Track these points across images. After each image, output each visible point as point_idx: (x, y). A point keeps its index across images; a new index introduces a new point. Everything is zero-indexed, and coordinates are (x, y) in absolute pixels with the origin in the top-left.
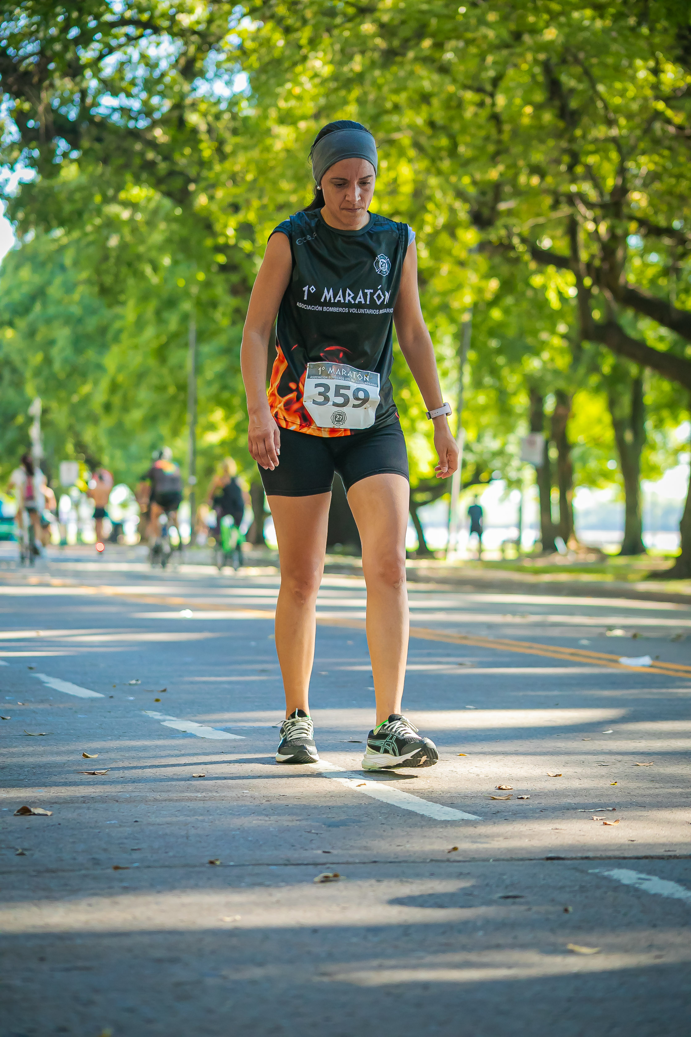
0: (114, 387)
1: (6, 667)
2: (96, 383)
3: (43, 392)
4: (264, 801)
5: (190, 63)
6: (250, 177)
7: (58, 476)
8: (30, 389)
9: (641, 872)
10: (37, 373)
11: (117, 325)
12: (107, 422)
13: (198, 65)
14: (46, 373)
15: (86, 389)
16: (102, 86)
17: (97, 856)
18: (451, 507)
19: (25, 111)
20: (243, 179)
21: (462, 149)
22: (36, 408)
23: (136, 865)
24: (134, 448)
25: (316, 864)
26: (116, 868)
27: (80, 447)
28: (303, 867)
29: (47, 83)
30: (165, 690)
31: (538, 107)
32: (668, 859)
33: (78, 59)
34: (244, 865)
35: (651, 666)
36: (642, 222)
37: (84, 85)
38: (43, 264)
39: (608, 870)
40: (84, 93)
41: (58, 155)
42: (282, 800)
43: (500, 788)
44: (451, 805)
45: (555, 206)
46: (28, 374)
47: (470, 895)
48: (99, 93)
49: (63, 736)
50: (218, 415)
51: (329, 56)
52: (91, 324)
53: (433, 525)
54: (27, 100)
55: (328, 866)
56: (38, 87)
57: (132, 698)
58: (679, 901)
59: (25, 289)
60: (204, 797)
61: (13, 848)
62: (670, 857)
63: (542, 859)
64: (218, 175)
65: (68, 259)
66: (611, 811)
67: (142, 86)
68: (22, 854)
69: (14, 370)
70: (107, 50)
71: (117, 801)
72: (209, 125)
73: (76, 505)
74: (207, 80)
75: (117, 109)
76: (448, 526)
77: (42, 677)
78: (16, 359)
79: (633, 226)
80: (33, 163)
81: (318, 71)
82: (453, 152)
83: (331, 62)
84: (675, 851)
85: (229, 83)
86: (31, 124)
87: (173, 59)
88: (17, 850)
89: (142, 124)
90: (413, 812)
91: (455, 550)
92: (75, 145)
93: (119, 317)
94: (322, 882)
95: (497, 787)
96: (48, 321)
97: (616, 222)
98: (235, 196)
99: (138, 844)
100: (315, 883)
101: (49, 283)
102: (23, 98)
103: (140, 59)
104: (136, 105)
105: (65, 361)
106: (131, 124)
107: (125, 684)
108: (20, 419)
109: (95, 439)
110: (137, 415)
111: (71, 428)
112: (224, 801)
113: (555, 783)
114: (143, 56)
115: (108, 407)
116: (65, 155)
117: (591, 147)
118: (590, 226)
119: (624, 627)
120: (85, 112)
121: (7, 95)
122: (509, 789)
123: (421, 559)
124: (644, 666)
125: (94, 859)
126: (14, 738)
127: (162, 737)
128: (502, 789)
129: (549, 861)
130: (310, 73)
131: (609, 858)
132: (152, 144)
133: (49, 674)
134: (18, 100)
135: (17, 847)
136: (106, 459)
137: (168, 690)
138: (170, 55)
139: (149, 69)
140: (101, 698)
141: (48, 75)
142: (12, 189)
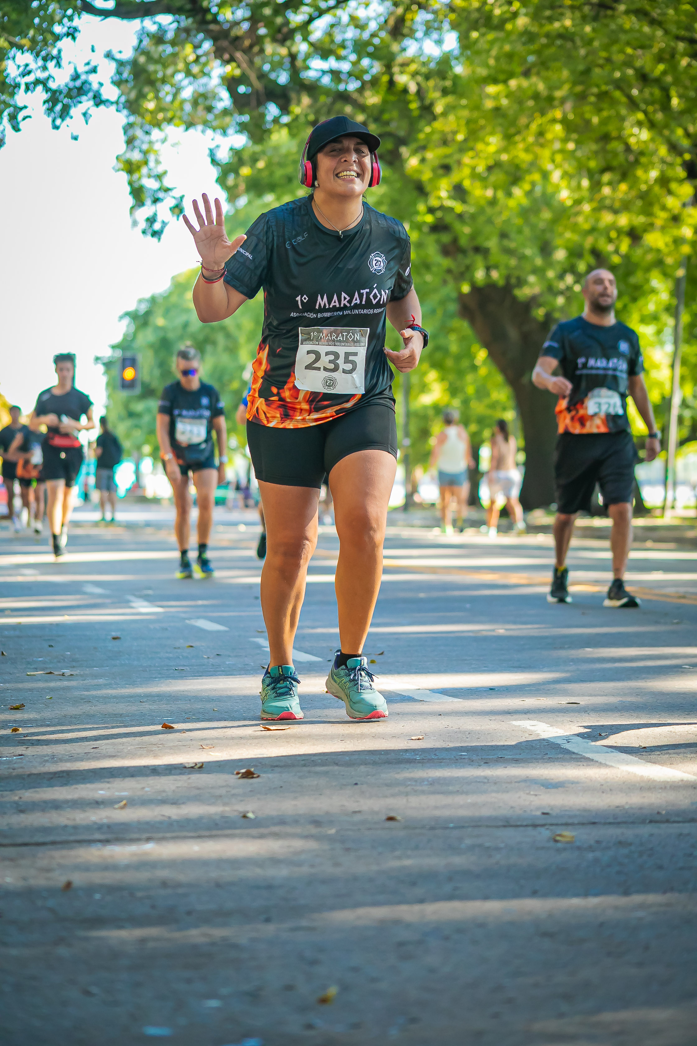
1: (226, 631)
5: (401, 21)
6: (460, 137)
13: (408, 24)
16: (312, 49)
18: (668, 464)
19: (236, 77)
20: (454, 140)
21: (675, 102)
23: (357, 827)
25: (535, 826)
28: (522, 829)
29: (258, 48)
33: (287, 23)
34: (463, 827)
37: (294, 49)
40: (293, 57)
41: (269, 121)
46: (242, 339)
47: (690, 855)
48: (308, 56)
50: (432, 375)
53: (651, 483)
54: (238, 65)
55: (547, 827)
61: (237, 811)
64: (429, 135)
67: (352, 48)
68: (245, 818)
70: (317, 13)
71: (338, 764)
72: (418, 84)
74: (416, 40)
75: (327, 72)
76: (665, 484)
80: (242, 128)
82: (665, 106)
85: (439, 42)
86: (242, 89)
87: (382, 19)
88: (241, 814)
89: (353, 86)
91: (673, 507)
92: (285, 110)
98: (446, 156)
99: (359, 805)
102: (234, 64)
103: (349, 22)
104: (345, 67)
106: (341, 87)
114: (353, 19)
116: (276, 121)
120: (295, 75)
121: (218, 62)
123: (638, 518)
126: (235, 703)
132: (362, 108)
134: (229, 66)
135: (241, 811)
137: (385, 653)
138: (379, 15)
139: (358, 31)
140: (319, 662)
141: (259, 40)
142: (224, 156)
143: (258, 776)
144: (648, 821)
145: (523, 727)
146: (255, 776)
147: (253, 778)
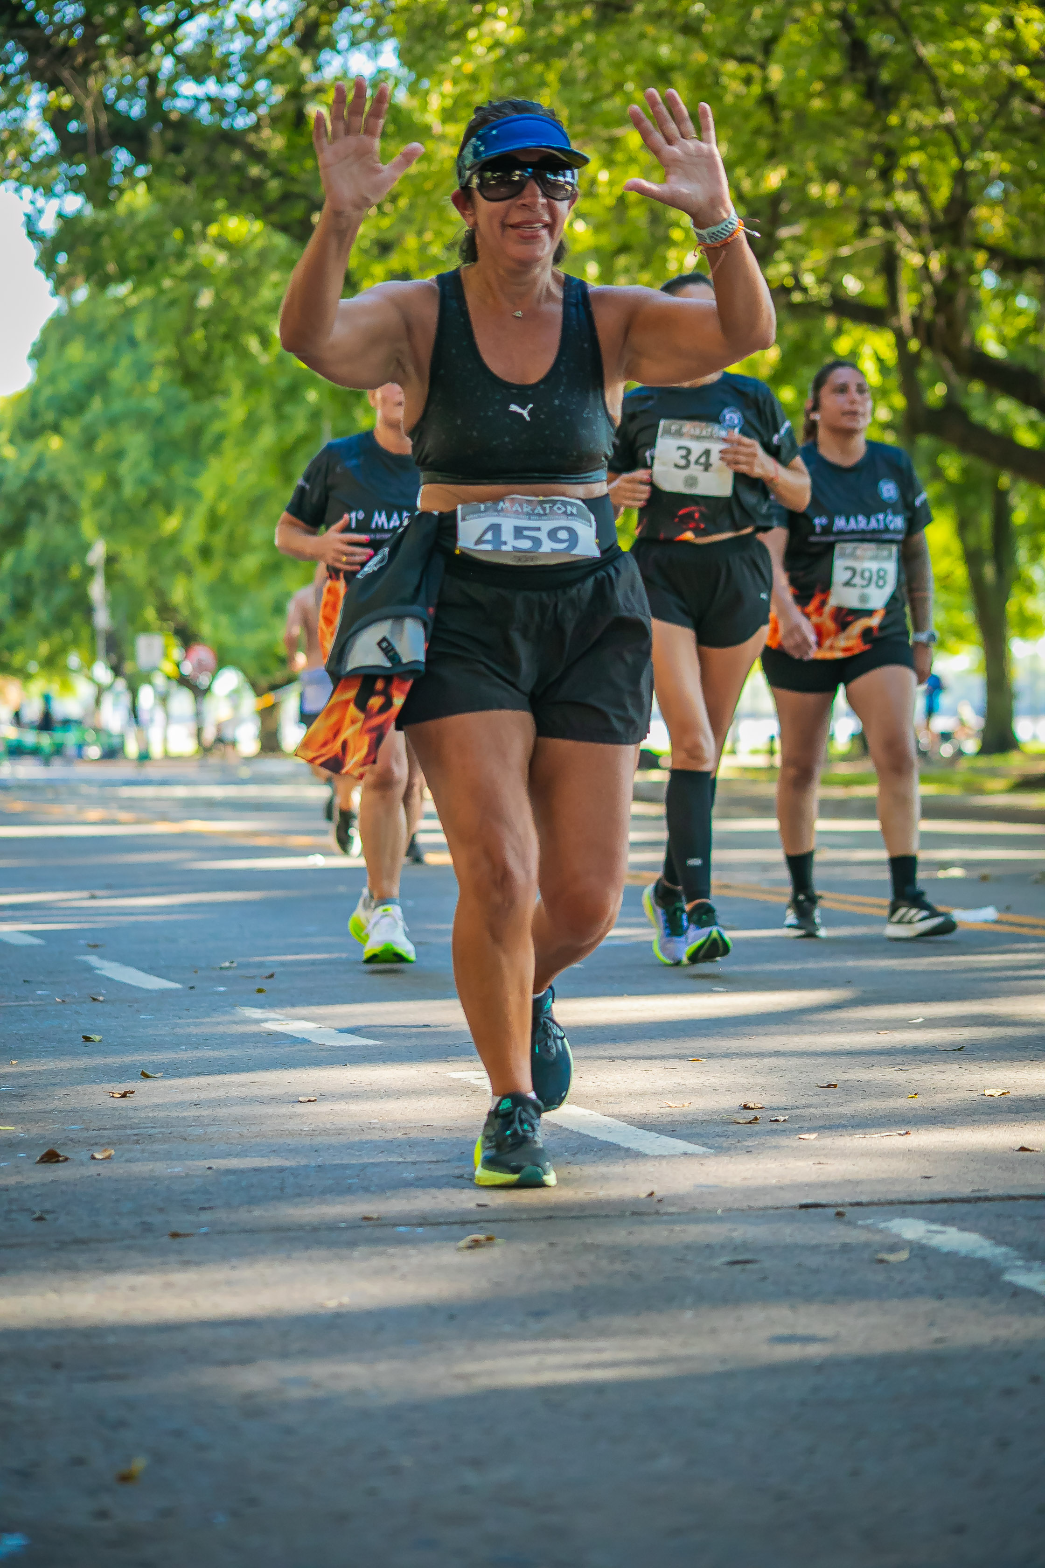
0: (214, 522)
1: (40, 946)
2: (188, 513)
3: (107, 530)
4: (400, 1134)
5: (312, 28)
6: (402, 201)
7: (133, 657)
8: (88, 527)
9: (933, 1221)
10: (98, 502)
11: (217, 427)
12: (206, 574)
13: (323, 31)
14: (111, 500)
15: (172, 524)
16: (179, 66)
17: (148, 1219)
19: (64, 109)
22: (98, 553)
23: (203, 1230)
24: (246, 612)
25: (463, 1223)
26: (175, 1235)
27: (165, 610)
28: (445, 1227)
29: (95, 65)
30: (271, 976)
31: (833, 83)
32: (976, 1202)
33: (144, 25)
34: (359, 1227)
35: (997, 922)
36: (994, 252)
37: (152, 66)
38: (101, 338)
39: (885, 1221)
40: (151, 78)
41: (117, 173)
42: (427, 1132)
43: (746, 1107)
44: (672, 1133)
45: (863, 231)
46: (85, 504)
47: (681, 1260)
48: (175, 77)
49: (116, 1047)
51: (517, 14)
52: (179, 425)
54: (68, 91)
55: (481, 1224)
56: (84, 70)
57: (222, 989)
58: (982, 1261)
59: (79, 375)
60: (313, 1130)
61: (29, 1210)
62: (979, 1199)
63: (793, 1207)
65: (140, 329)
66: (903, 1135)
67: (240, 65)
68: (40, 1219)
69: (64, 499)
70: (186, 13)
71: (185, 1139)
73: (163, 699)
74: (339, 52)
75: (204, 100)
77: (93, 960)
78: (66, 480)
79: (980, 258)
80: (77, 185)
81: (501, 37)
83: (520, 23)
84: (987, 1190)
85: (373, 55)
86: (73, 126)
87: (288, 21)
88: (34, 1213)
89: (242, 121)
90: (615, 1144)
92: (141, 157)
93: (218, 414)
94: (470, 1247)
95: (742, 1106)
96: (113, 422)
97: (955, 251)
98: (383, 230)
99: (209, 1200)
100: (459, 1249)
101: (112, 364)
102: (61, 89)
103: (236, 26)
104: (231, 92)
105: (142, 481)
106: (225, 124)
107: (214, 968)
108: (75, 572)
109: (189, 600)
110: (251, 562)
111: (151, 583)
112: (341, 1136)
113: (827, 1098)
114: (241, 20)
115: (205, 552)
116: (128, 172)
117: (914, 141)
118: (915, 260)
119: (966, 864)
120: (155, 107)
121: (37, 85)
122: (759, 1108)
124: (986, 922)
125: (144, 1223)
127: (260, 1045)
128: (749, 1108)
129: (803, 1210)
130: (488, 41)
131: (891, 1203)
132: (258, 156)
133: (102, 957)
134: (53, 93)
135: (35, 1209)
136: (205, 628)
137: (276, 975)
138: (282, 16)
139: (250, 38)
140: (177, 990)
141: (99, 53)
142: (48, 225)
143: (66, 1159)
144: (628, 1214)
145: (465, 1080)
146: (61, 1159)
147: (58, 1161)
